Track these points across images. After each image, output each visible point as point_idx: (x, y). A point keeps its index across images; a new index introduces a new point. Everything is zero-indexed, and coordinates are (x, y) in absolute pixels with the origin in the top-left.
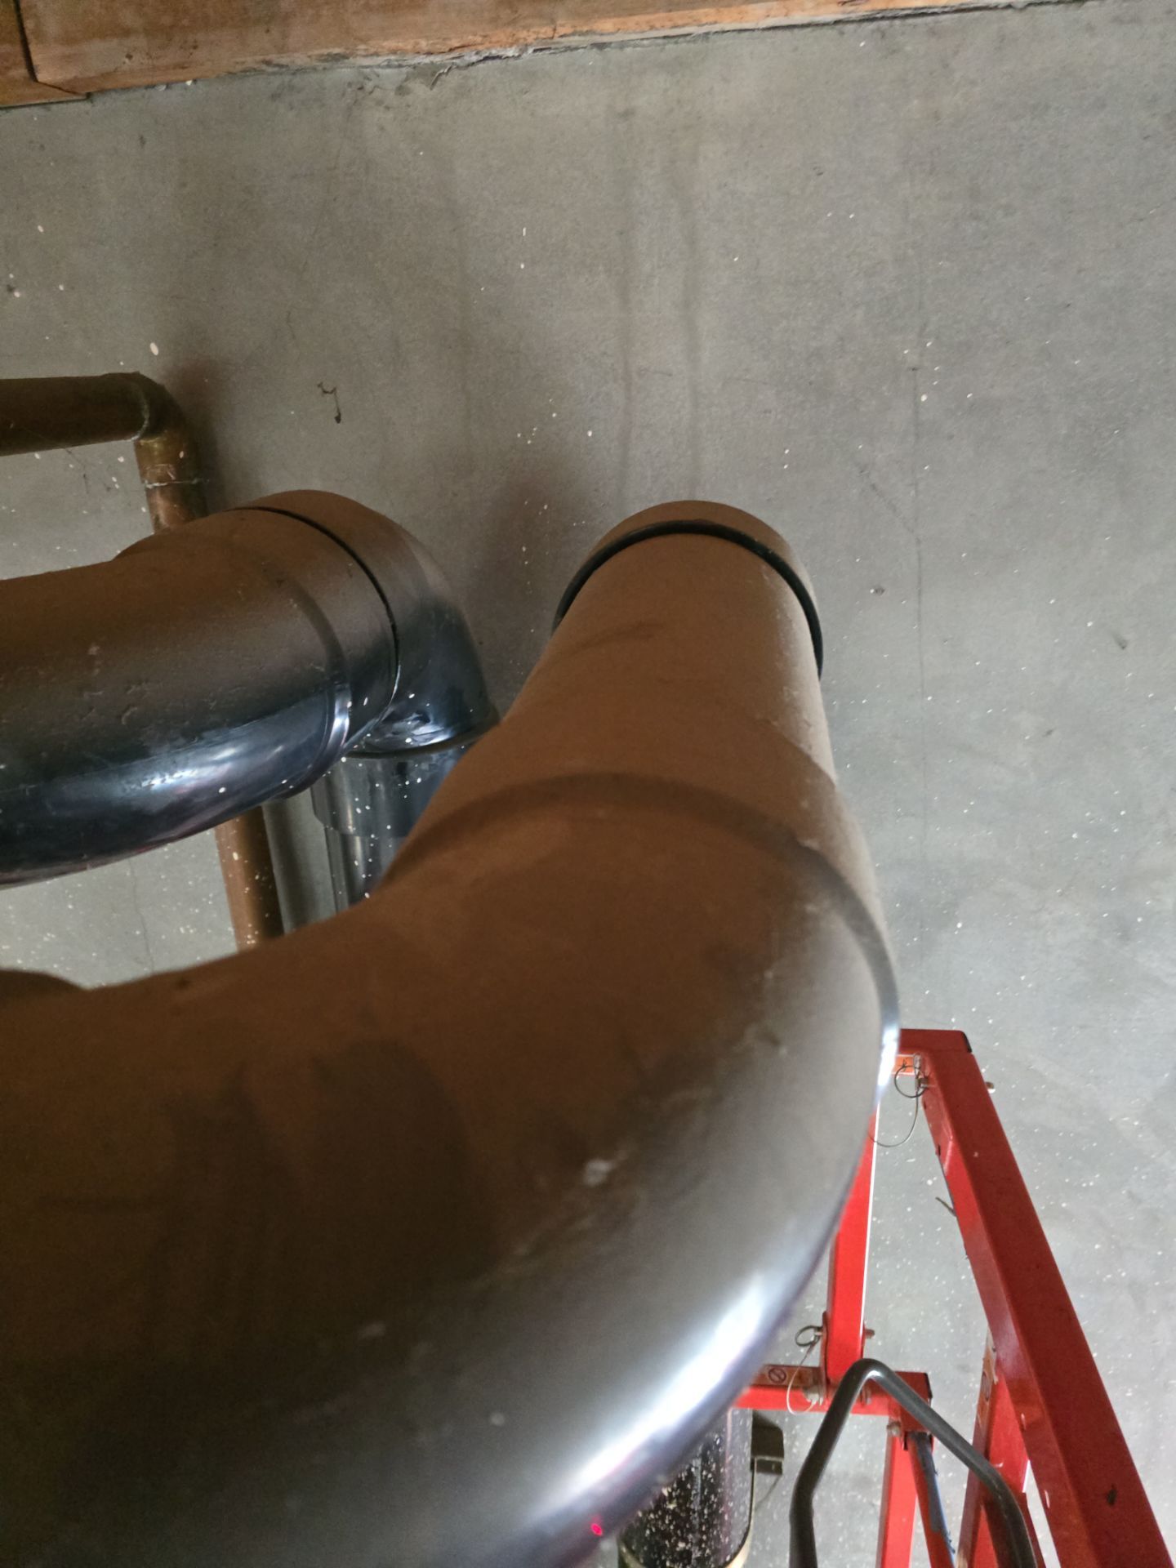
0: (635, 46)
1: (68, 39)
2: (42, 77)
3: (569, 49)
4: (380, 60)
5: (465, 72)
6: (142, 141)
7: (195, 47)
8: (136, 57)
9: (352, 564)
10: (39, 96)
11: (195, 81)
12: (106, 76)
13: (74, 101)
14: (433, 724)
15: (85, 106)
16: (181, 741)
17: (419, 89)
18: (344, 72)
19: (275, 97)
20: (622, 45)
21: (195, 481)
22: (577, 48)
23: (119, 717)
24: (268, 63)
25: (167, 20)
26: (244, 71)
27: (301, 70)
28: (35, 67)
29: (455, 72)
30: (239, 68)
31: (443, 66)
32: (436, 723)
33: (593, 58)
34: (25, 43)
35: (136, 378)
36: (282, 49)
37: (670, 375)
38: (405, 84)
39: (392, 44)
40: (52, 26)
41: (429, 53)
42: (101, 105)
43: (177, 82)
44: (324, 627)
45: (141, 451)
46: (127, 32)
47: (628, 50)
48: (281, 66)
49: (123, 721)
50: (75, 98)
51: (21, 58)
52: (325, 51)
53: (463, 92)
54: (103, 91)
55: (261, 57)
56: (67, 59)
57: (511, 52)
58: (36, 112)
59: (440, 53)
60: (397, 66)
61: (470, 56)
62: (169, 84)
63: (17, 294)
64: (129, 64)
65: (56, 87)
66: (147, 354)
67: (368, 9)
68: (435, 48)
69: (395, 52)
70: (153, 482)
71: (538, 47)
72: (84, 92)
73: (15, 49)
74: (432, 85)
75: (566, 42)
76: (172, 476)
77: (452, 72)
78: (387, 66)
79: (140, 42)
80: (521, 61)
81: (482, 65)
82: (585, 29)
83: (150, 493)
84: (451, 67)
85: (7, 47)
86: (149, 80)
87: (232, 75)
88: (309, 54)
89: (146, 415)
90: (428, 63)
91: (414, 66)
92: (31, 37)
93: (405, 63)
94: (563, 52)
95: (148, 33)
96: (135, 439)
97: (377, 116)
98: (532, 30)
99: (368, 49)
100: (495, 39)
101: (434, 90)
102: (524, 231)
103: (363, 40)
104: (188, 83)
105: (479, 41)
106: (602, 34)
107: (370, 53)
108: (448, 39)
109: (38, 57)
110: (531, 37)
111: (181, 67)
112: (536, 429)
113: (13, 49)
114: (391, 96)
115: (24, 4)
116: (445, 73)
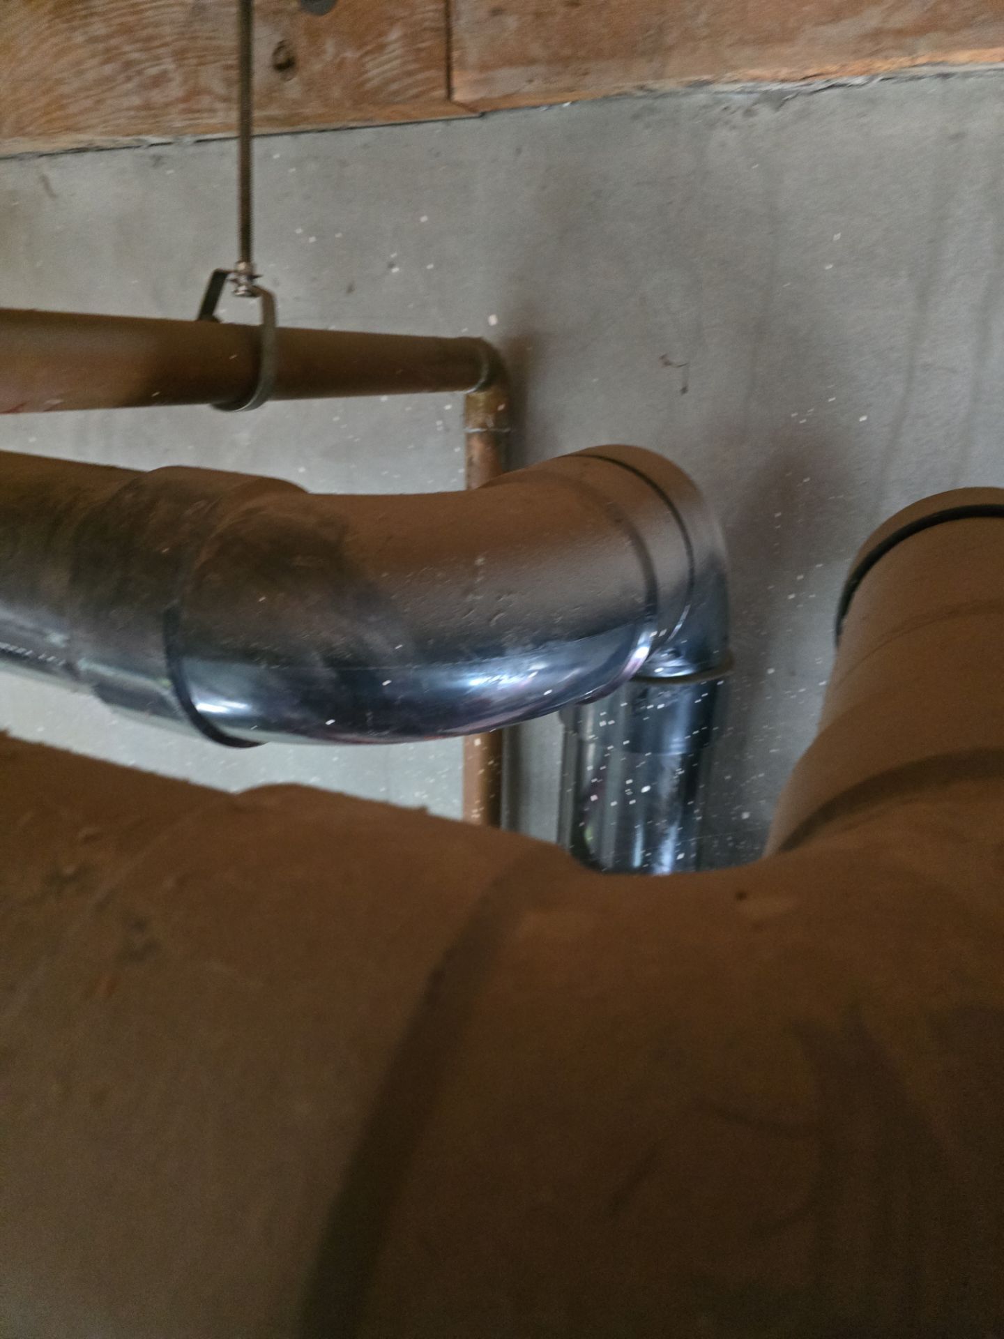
0: (981, 76)
1: (484, 67)
2: (458, 96)
3: (914, 78)
4: (738, 86)
5: (808, 99)
6: (519, 151)
7: (586, 74)
8: (536, 83)
10: (449, 113)
11: (573, 103)
12: (507, 97)
13: (471, 118)
14: (683, 659)
15: (477, 123)
16: (530, 647)
17: (766, 114)
18: (701, 97)
19: (636, 117)
20: (967, 75)
21: (506, 430)
22: (920, 78)
23: (490, 620)
24: (641, 88)
25: (567, 52)
26: (619, 94)
27: (664, 95)
28: (453, 89)
29: (800, 98)
30: (617, 91)
31: (789, 92)
32: (687, 658)
33: (935, 87)
34: (449, 69)
35: (478, 342)
36: (659, 76)
38: (753, 107)
39: (757, 72)
40: (473, 56)
41: (783, 81)
42: (491, 121)
43: (556, 103)
45: (469, 404)
46: (532, 62)
47: (971, 80)
48: (651, 91)
49: (493, 623)
50: (474, 115)
51: (442, 81)
52: (696, 78)
53: (802, 115)
54: (496, 111)
55: (637, 83)
56: (479, 83)
57: (859, 80)
58: (440, 126)
59: (794, 81)
60: (751, 92)
61: (819, 84)
62: (551, 106)
63: (395, 270)
64: (528, 88)
65: (462, 105)
66: (487, 323)
67: (742, 42)
68: (792, 76)
69: (754, 79)
70: (474, 428)
71: (887, 76)
72: (482, 110)
73: (439, 74)
74: (777, 109)
75: (916, 71)
76: (491, 424)
77: (798, 97)
78: (739, 93)
79: (539, 69)
80: (864, 88)
81: (825, 92)
82: (940, 60)
83: (469, 436)
84: (798, 94)
85: (432, 73)
86: (537, 102)
87: (607, 98)
88: (680, 80)
89: (484, 373)
90: (779, 90)
91: (766, 92)
92: (454, 65)
93: (759, 89)
94: (906, 81)
95: (549, 62)
96: (470, 391)
97: (723, 134)
98: (890, 61)
99: (734, 76)
100: (850, 69)
101: (778, 114)
102: (837, 237)
103: (734, 68)
104: (567, 105)
105: (834, 70)
106: (953, 65)
107: (733, 79)
108: (806, 68)
109: (457, 81)
110: (886, 67)
111: (570, 90)
112: (812, 410)
113: (437, 74)
114: (738, 118)
115: (454, 38)
116: (791, 99)
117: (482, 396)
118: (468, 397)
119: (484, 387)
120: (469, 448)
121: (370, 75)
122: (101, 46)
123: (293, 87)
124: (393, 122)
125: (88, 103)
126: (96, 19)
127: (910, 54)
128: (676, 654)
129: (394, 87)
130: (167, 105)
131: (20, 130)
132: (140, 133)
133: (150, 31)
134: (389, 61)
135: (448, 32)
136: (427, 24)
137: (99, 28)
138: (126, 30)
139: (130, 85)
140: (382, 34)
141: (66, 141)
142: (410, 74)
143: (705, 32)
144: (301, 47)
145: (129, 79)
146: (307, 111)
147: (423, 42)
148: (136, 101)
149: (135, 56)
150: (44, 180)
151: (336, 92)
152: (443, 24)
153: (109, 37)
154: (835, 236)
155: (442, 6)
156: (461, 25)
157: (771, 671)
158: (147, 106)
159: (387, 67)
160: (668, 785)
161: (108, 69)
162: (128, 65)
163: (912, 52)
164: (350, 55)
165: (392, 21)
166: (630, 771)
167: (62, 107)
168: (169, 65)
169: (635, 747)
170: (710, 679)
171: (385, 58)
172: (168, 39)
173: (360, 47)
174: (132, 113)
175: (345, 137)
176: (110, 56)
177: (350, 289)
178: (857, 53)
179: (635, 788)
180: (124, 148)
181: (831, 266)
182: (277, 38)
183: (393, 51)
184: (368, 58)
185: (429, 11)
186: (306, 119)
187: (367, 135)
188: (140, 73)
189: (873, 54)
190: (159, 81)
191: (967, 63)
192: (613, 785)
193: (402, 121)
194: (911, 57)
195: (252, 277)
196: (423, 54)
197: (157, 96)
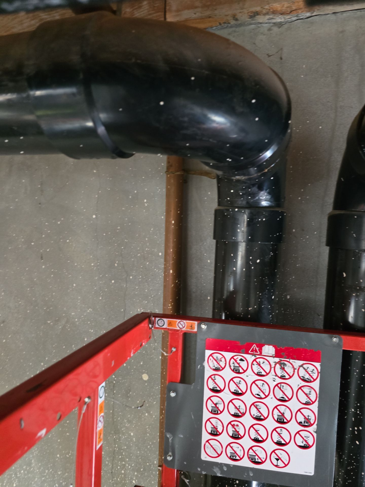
1: (178, 11)
5: (290, 24)
8: (197, 14)
17: (275, 29)
19: (229, 34)
25: (209, 3)
28: (166, 17)
33: (333, 17)
34: (165, 12)
37: (352, 108)
38: (271, 28)
40: (174, 8)
46: (196, 7)
51: (163, 16)
53: (288, 29)
56: (176, 16)
59: (286, 14)
60: (270, 23)
61: (294, 17)
64: (194, 16)
68: (287, 10)
73: (162, 14)
74: (279, 27)
78: (266, 23)
79: (199, 10)
80: (309, 19)
81: (296, 22)
84: (286, 23)
85: (159, 14)
90: (280, 22)
91: (275, 22)
92: (167, 11)
93: (272, 22)
95: (202, 7)
97: (261, 37)
101: (280, 29)
102: (304, 66)
105: (302, 6)
106: (337, 10)
109: (168, 16)
112: (301, 126)
114: (266, 32)
115: (167, 2)
116: (284, 24)
121: (135, 16)
140: (141, 3)
147: (156, 4)
159: (143, 13)
171: (142, 10)
173: (132, 8)
181: (303, 76)
183: (145, 8)
184: (135, 11)
196: (156, 8)
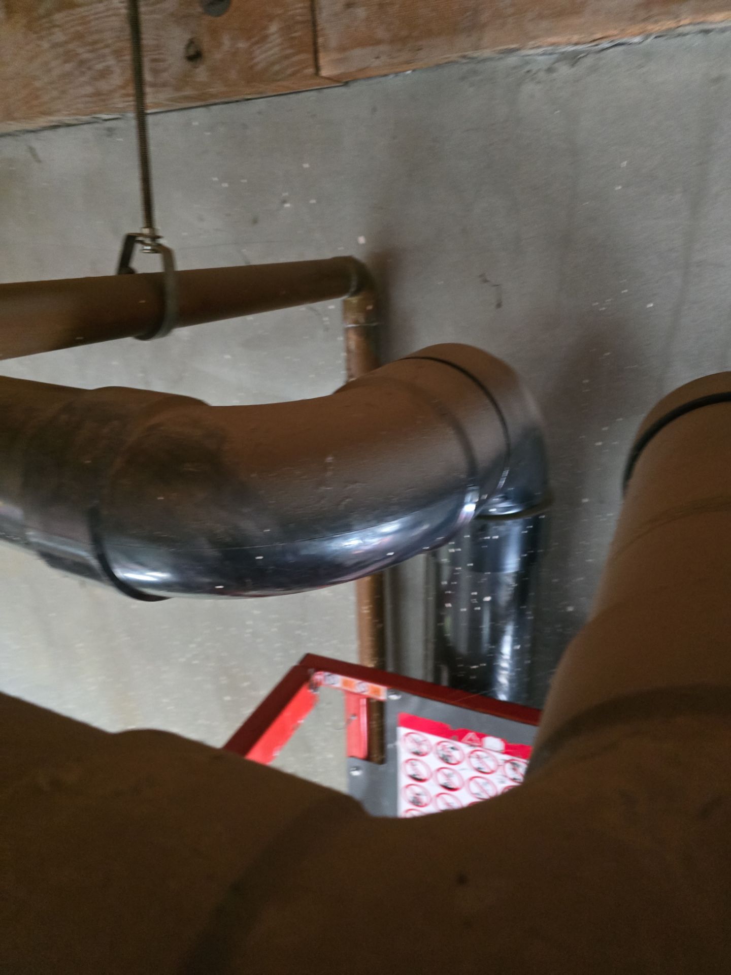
1: (342, 49)
2: (324, 73)
3: (681, 35)
4: (540, 51)
5: (598, 56)
6: (374, 110)
7: (419, 50)
8: (382, 59)
9: (487, 401)
10: (319, 85)
11: (414, 70)
12: (361, 70)
13: (337, 87)
14: (511, 501)
15: (343, 90)
17: (564, 70)
18: (512, 60)
19: (463, 78)
20: (723, 30)
21: (374, 324)
22: (687, 34)
24: (464, 57)
25: (404, 33)
26: (448, 63)
27: (485, 60)
28: (320, 67)
29: (590, 56)
30: (446, 61)
31: (581, 52)
33: (698, 41)
34: (316, 52)
35: (349, 260)
36: (477, 48)
38: (555, 65)
39: (553, 39)
40: (333, 42)
41: (576, 44)
42: (355, 88)
43: (400, 72)
44: (467, 448)
45: (346, 306)
46: (378, 42)
47: (727, 34)
48: (473, 58)
49: (341, 507)
50: (339, 85)
51: (311, 62)
52: (505, 47)
53: (594, 69)
54: (355, 80)
55: (460, 54)
56: (340, 61)
57: (637, 39)
58: (314, 94)
59: (585, 43)
60: (551, 54)
61: (605, 44)
62: (397, 74)
63: (287, 205)
64: (376, 63)
65: (328, 78)
66: (357, 243)
67: (541, 17)
68: (583, 40)
69: (552, 44)
70: (350, 324)
71: (658, 35)
72: (344, 81)
73: (308, 56)
74: (573, 65)
75: (681, 30)
76: (362, 320)
77: (588, 56)
78: (543, 54)
79: (384, 48)
80: (641, 46)
81: (611, 50)
82: (702, 20)
83: (347, 330)
84: (588, 53)
85: (302, 56)
86: (385, 72)
87: (438, 66)
88: (493, 50)
89: (354, 283)
90: (574, 51)
91: (563, 53)
92: (321, 49)
93: (557, 52)
94: (675, 37)
95: (392, 42)
96: (345, 297)
97: (529, 88)
98: (660, 24)
99: (536, 43)
100: (629, 31)
101: (574, 69)
102: (625, 163)
103: (534, 38)
104: (409, 72)
105: (616, 34)
106: (711, 23)
107: (535, 46)
108: (593, 34)
109: (323, 60)
110: (657, 28)
111: (408, 62)
112: (610, 300)
113: (307, 56)
114: (542, 75)
115: (319, 28)
116: (583, 57)
117: (354, 300)
118: (345, 302)
119: (355, 294)
120: (347, 339)
121: (256, 60)
122: (61, 50)
123: (201, 73)
124: (279, 93)
125: (55, 93)
126: (57, 29)
127: (676, 18)
128: (505, 498)
129: (277, 68)
130: (111, 92)
131: (9, 116)
132: (95, 113)
133: (96, 37)
134: (270, 49)
135: (314, 23)
136: (299, 18)
137: (59, 36)
138: (79, 36)
139: (83, 79)
140: (265, 28)
141: (42, 121)
142: (287, 57)
143: (511, 10)
144: (206, 43)
145: (83, 73)
146: (212, 90)
147: (295, 32)
148: (89, 90)
149: (86, 56)
150: (31, 150)
151: (233, 75)
152: (309, 17)
153: (66, 42)
154: (622, 164)
155: (307, 4)
156: (323, 17)
157: (586, 500)
158: (98, 94)
159: (270, 53)
160: (505, 595)
161: (68, 67)
162: (82, 63)
163: (677, 17)
164: (242, 45)
165: (271, 18)
166: (475, 586)
167: (37, 97)
168: (111, 61)
169: (478, 568)
170: (534, 514)
171: (268, 46)
172: (110, 41)
173: (249, 38)
174: (87, 99)
175: (243, 106)
176: (68, 56)
177: (255, 221)
178: (633, 20)
179: (480, 598)
180: (85, 124)
181: (620, 187)
182: (187, 36)
183: (274, 40)
184: (254, 48)
185: (299, 9)
186: (213, 96)
187: (261, 104)
188: (89, 69)
189: (645, 20)
190: (104, 74)
191: (722, 21)
192: (463, 595)
193: (287, 92)
194: (676, 21)
195: (155, 238)
196: (296, 42)
197: (103, 85)
